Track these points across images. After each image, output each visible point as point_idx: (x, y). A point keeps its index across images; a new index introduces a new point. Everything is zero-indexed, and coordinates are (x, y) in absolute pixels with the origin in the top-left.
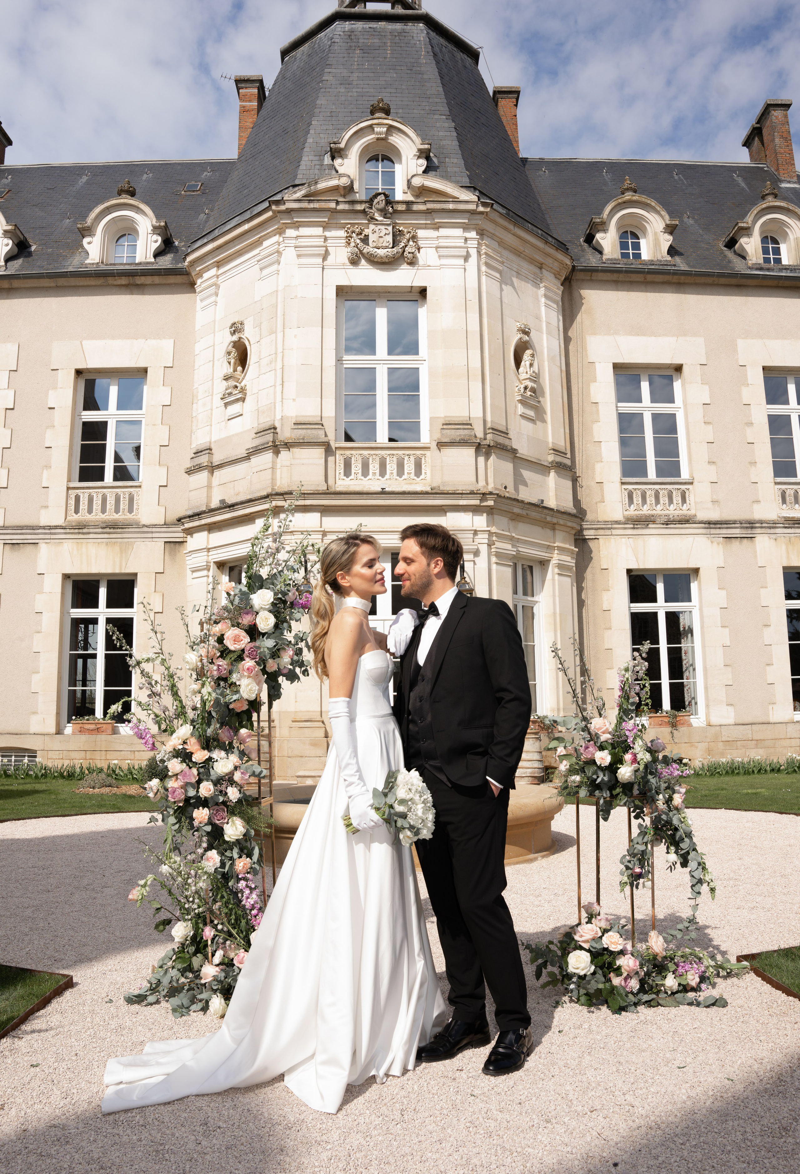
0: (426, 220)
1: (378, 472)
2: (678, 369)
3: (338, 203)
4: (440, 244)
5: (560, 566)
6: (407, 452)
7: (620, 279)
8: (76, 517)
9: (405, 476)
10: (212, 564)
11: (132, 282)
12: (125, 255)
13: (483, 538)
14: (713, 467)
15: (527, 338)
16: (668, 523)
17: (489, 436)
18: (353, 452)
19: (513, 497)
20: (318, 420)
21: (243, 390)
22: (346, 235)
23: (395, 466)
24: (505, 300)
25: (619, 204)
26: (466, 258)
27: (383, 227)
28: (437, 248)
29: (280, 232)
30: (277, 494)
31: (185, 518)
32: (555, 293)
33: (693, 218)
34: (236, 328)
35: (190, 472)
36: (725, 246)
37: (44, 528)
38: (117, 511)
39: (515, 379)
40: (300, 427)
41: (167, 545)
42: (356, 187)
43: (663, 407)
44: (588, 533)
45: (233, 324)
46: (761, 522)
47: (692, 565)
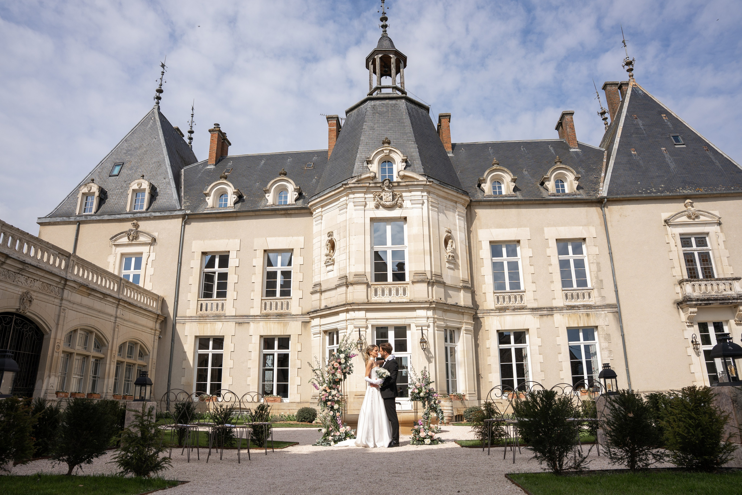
0: (406, 189)
1: (388, 294)
2: (519, 242)
3: (370, 183)
4: (412, 199)
5: (466, 330)
6: (400, 286)
7: (492, 204)
8: (265, 311)
9: (399, 295)
10: (322, 332)
11: (287, 213)
12: (283, 201)
13: (431, 320)
14: (534, 284)
15: (450, 234)
16: (514, 309)
17: (433, 278)
18: (378, 286)
19: (444, 302)
20: (363, 273)
21: (333, 260)
22: (373, 196)
23: (395, 291)
24: (440, 219)
25: (491, 171)
26: (423, 204)
27: (388, 193)
28: (410, 200)
29: (347, 195)
30: (348, 304)
31: (310, 312)
32: (463, 213)
33: (528, 171)
34: (330, 234)
35: (312, 293)
36: (540, 185)
37: (252, 316)
38: (282, 309)
39: (445, 252)
40: (356, 276)
41: (303, 323)
42: (377, 176)
43: (512, 259)
44: (480, 315)
45: (329, 233)
46: (556, 308)
47: (526, 327)
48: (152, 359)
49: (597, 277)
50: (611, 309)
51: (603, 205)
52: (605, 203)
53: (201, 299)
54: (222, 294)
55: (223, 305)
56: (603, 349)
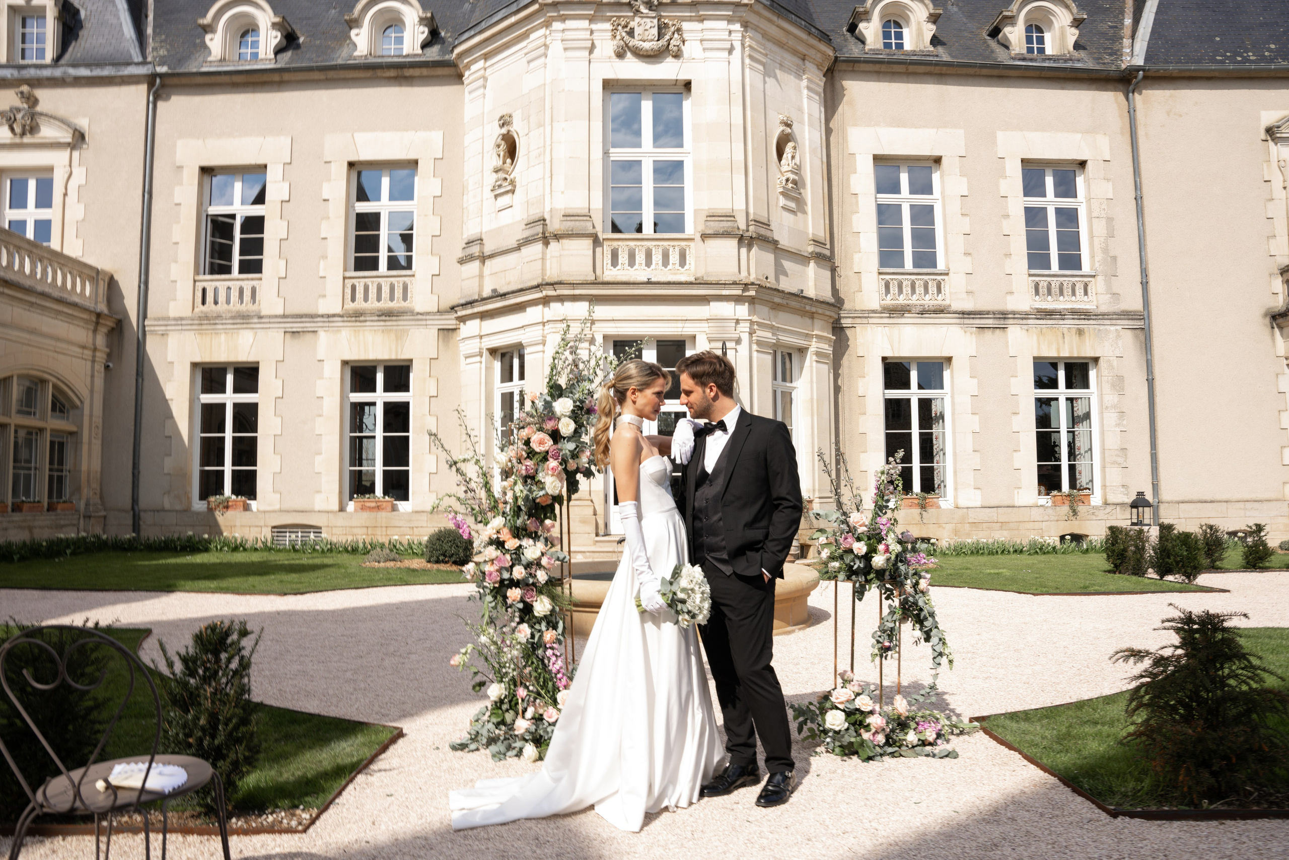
0: (691, 12)
1: (644, 262)
2: (938, 160)
4: (705, 37)
5: (818, 354)
6: (672, 243)
7: (882, 70)
8: (352, 305)
9: (670, 267)
10: (484, 351)
11: (400, 74)
12: (393, 47)
13: (744, 327)
14: (969, 258)
15: (789, 131)
16: (923, 312)
17: (751, 228)
18: (620, 243)
19: (774, 287)
20: (586, 212)
21: (512, 182)
22: (611, 27)
23: (660, 257)
24: (768, 93)
26: (731, 51)
27: (648, 20)
28: (701, 41)
29: (547, 24)
30: (547, 284)
31: (458, 306)
32: (818, 85)
33: (957, 5)
34: (505, 121)
35: (462, 262)
36: (989, 35)
37: (322, 316)
38: (392, 298)
39: (777, 171)
40: (569, 218)
41: (441, 332)
43: (922, 199)
44: (845, 322)
45: (502, 117)
46: (1014, 313)
47: (946, 354)
48: (91, 416)
49: (1105, 250)
50: (1131, 322)
51: (1131, 88)
52: (1137, 83)
53: (202, 277)
54: (252, 267)
55: (254, 291)
56: (1107, 407)
